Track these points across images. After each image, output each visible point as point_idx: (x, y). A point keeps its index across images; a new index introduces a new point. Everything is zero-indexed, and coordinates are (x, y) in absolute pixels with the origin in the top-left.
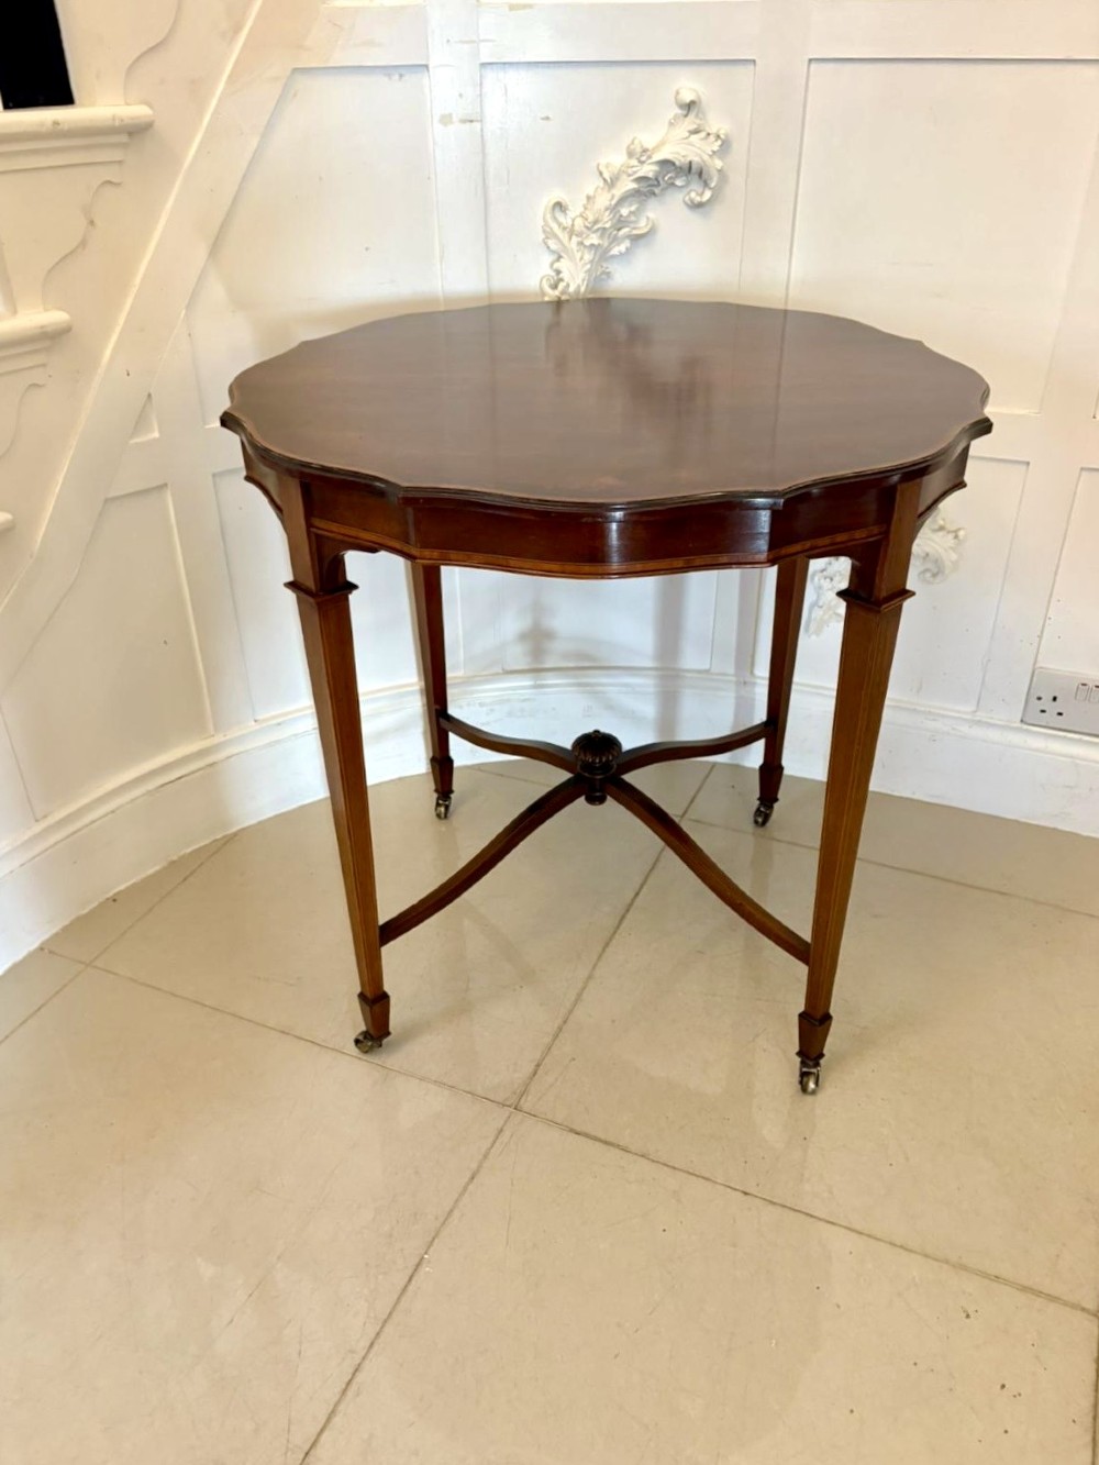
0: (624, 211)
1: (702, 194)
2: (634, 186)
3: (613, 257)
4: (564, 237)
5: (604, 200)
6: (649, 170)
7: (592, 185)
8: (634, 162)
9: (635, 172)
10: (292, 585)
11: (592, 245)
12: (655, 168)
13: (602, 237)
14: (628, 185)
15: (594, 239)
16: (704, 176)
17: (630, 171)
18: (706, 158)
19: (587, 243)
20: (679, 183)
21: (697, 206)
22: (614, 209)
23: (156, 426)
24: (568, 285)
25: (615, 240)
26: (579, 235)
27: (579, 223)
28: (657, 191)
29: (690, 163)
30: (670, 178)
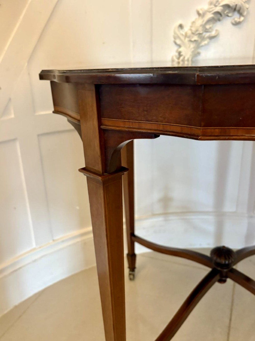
0: (208, 27)
1: (240, 18)
2: (212, 16)
3: (202, 46)
4: (182, 38)
5: (200, 22)
6: (219, 9)
7: (194, 17)
8: (212, 6)
9: (213, 10)
10: (83, 170)
11: (195, 41)
12: (221, 8)
13: (199, 37)
14: (209, 16)
15: (195, 38)
16: (241, 11)
17: (211, 10)
18: (243, 3)
19: (193, 39)
20: (230, 15)
21: (236, 24)
22: (204, 26)
23: (12, 111)
24: (184, 58)
25: (203, 39)
26: (189, 37)
27: (189, 33)
28: (221, 18)
29: (236, 5)
30: (227, 13)
